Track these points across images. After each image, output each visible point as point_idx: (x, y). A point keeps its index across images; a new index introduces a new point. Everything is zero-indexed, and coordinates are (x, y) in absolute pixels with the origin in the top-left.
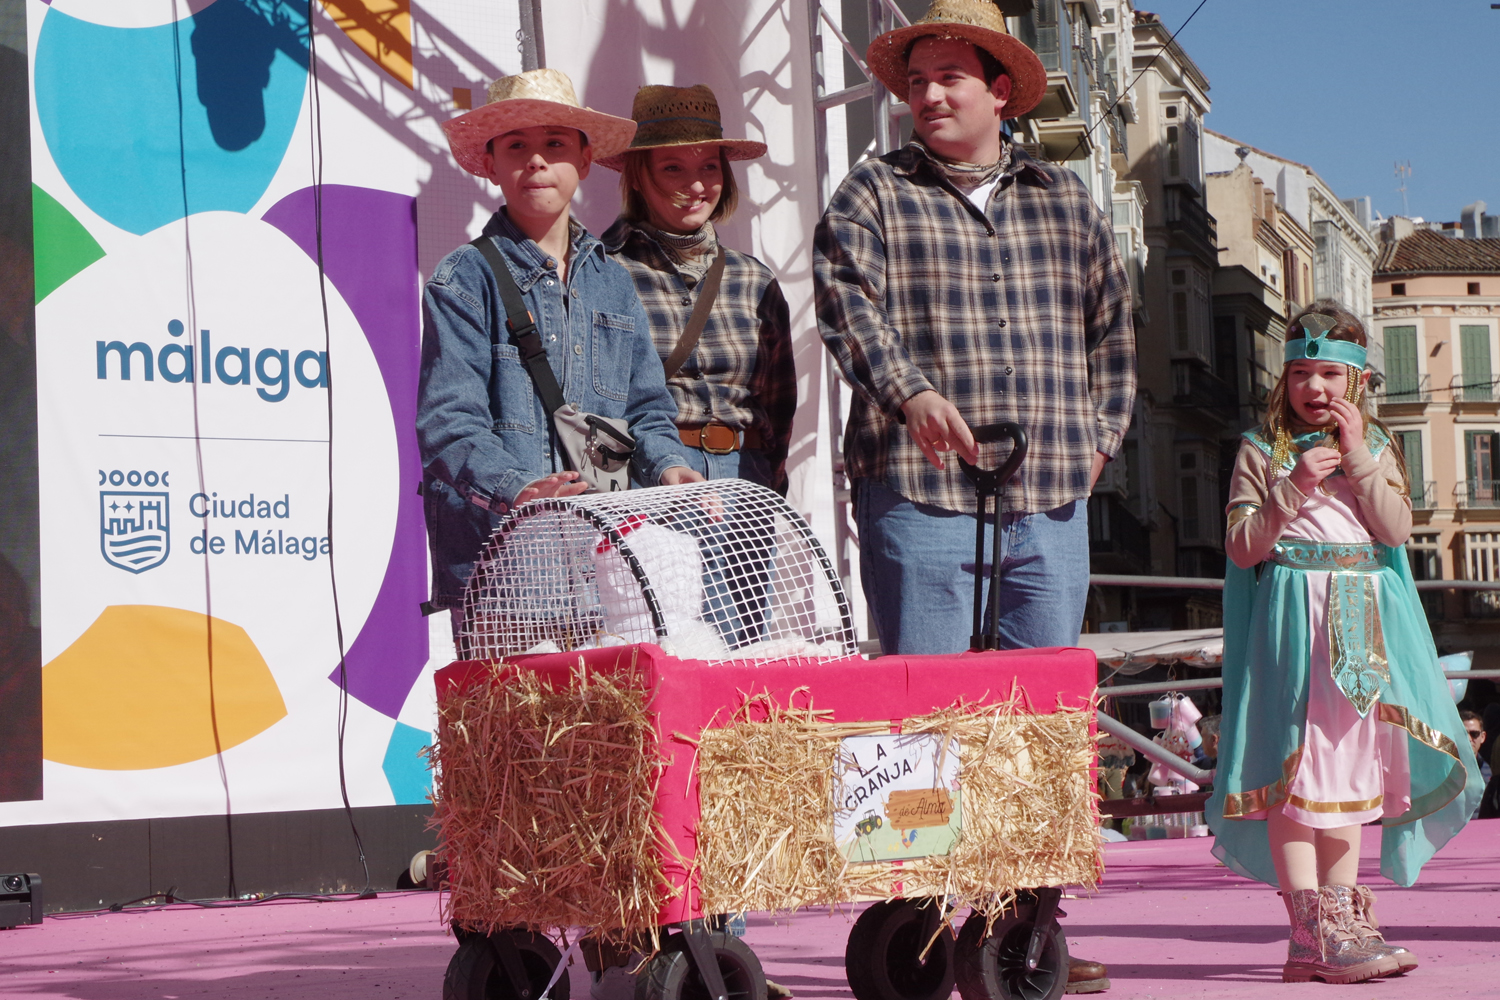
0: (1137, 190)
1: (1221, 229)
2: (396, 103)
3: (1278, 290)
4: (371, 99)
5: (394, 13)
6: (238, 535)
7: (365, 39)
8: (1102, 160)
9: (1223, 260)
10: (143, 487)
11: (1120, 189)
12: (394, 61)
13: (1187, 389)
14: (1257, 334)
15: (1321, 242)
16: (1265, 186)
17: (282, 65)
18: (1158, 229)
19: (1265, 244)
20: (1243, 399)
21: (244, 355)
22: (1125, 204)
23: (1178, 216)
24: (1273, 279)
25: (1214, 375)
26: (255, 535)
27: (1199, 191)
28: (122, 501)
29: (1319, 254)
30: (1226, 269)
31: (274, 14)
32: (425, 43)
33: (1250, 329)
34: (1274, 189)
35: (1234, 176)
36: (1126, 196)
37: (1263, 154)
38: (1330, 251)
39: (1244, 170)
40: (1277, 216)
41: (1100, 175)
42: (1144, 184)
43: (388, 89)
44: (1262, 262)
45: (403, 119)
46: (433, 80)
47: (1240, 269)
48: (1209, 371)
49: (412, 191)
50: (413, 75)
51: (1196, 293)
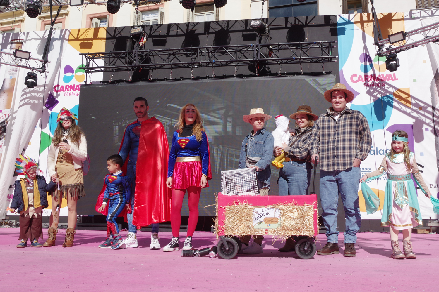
2: (408, 111)
4: (404, 111)
5: (408, 97)
6: (383, 177)
7: (403, 102)
10: (367, 170)
12: (408, 105)
17: (388, 107)
21: (383, 150)
26: (386, 177)
28: (364, 172)
31: (387, 100)
32: (413, 101)
43: (407, 109)
45: (410, 113)
46: (415, 107)
49: (412, 124)
50: (411, 106)
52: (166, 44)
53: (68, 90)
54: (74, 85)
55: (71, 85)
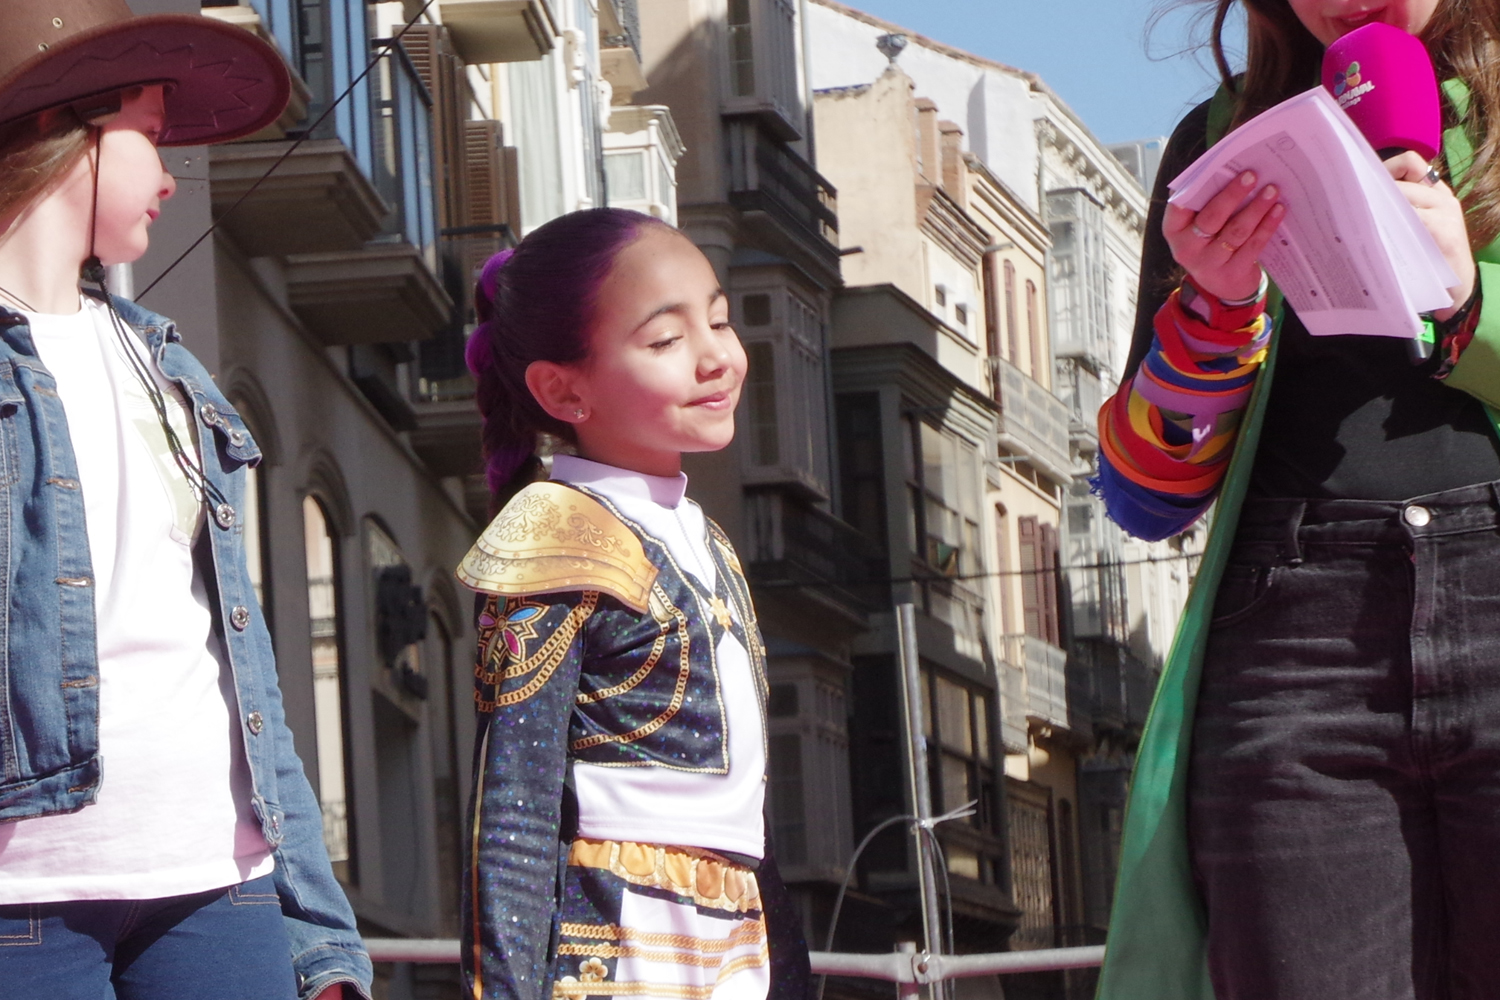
0: (662, 126)
1: (845, 208)
3: (972, 338)
8: (579, 61)
9: (853, 273)
11: (620, 124)
13: (778, 547)
14: (925, 429)
15: (1063, 233)
16: (941, 116)
18: (711, 207)
19: (943, 239)
20: (899, 567)
22: (636, 154)
23: (753, 182)
24: (961, 312)
25: (838, 518)
27: (799, 127)
29: (1059, 259)
30: (857, 292)
33: (912, 418)
34: (961, 121)
35: (874, 94)
36: (638, 138)
37: (938, 49)
38: (1083, 252)
39: (896, 82)
40: (968, 180)
41: (575, 93)
42: (675, 113)
44: (937, 278)
47: (888, 291)
48: (825, 508)
51: (794, 342)
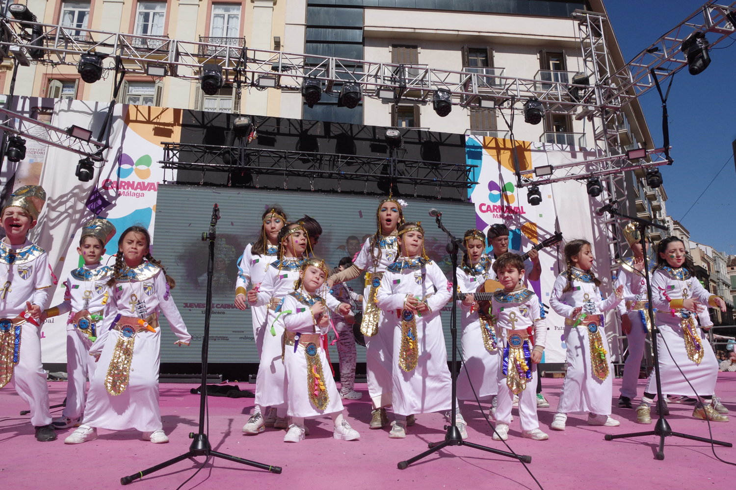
29: (715, 263)
44: (703, 265)
52: (276, 144)
53: (124, 189)
54: (134, 182)
55: (129, 182)
